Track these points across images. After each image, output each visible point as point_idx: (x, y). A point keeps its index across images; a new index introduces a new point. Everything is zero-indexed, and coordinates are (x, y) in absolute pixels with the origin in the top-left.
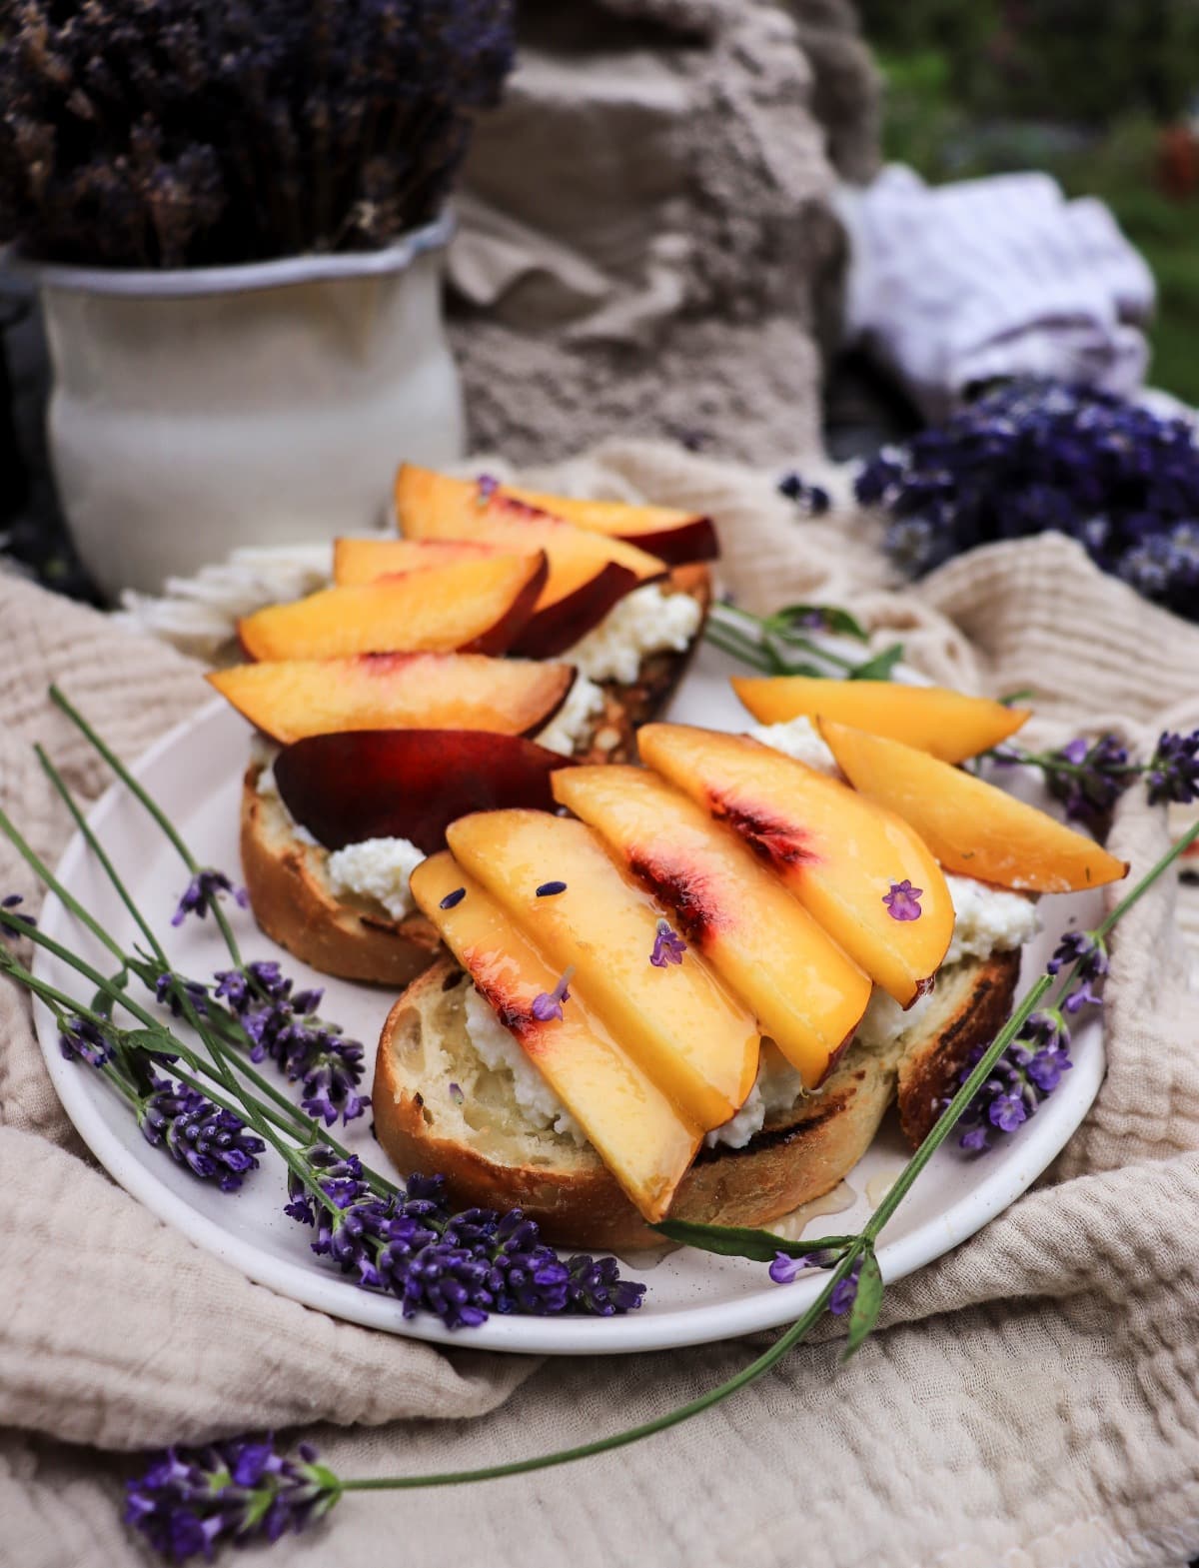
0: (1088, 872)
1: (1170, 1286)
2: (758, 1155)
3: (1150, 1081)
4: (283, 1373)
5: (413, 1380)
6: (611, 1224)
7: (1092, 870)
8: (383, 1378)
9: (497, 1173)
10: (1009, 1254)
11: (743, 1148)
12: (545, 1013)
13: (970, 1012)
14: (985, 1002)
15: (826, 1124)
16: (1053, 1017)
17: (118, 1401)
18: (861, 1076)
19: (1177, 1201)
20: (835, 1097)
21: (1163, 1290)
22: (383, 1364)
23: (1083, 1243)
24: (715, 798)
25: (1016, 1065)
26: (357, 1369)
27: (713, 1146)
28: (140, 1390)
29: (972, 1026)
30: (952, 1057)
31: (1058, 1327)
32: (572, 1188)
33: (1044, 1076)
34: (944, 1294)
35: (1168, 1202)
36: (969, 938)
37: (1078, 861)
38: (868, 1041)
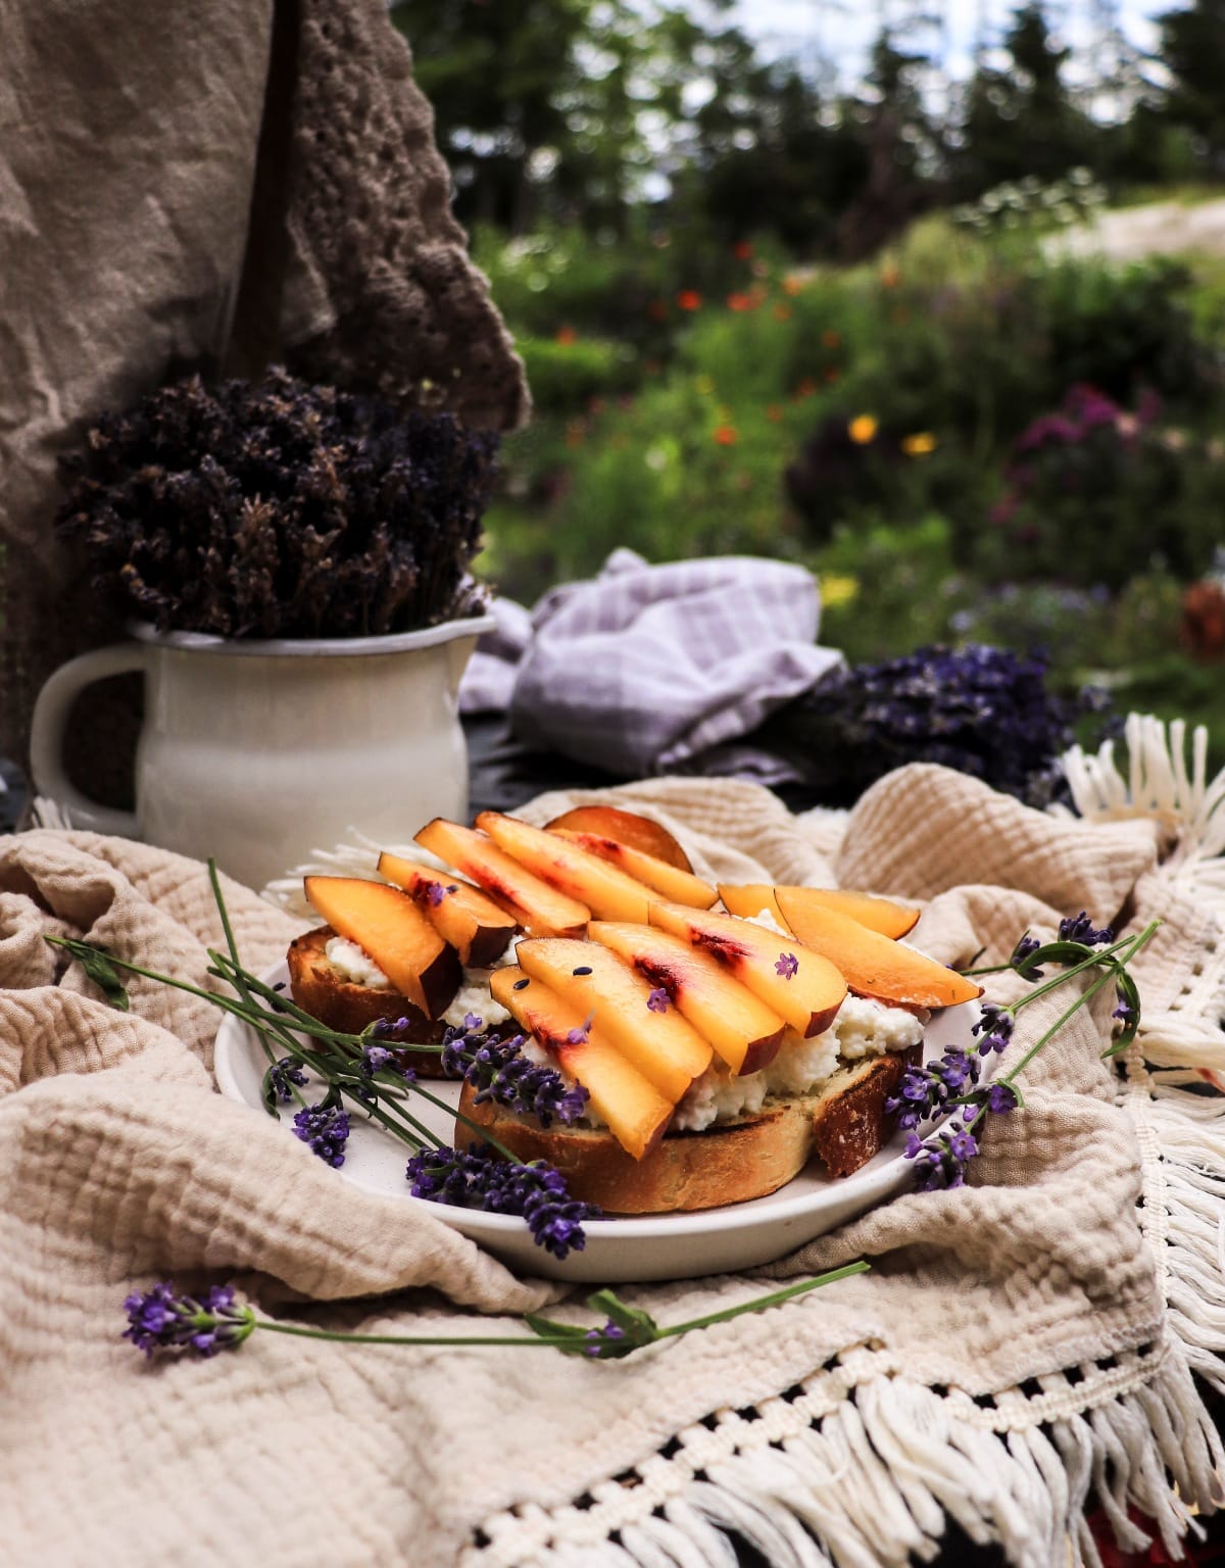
0: (953, 991)
2: (713, 1140)
6: (613, 1183)
7: (956, 992)
9: (538, 1139)
11: (701, 1132)
12: (576, 1040)
13: (868, 1079)
14: (879, 1076)
15: (760, 1127)
18: (788, 1108)
20: (768, 1115)
24: (693, 931)
27: (680, 1127)
29: (868, 1091)
30: (854, 1107)
32: (588, 1150)
36: (869, 1038)
37: (947, 985)
38: (793, 1087)
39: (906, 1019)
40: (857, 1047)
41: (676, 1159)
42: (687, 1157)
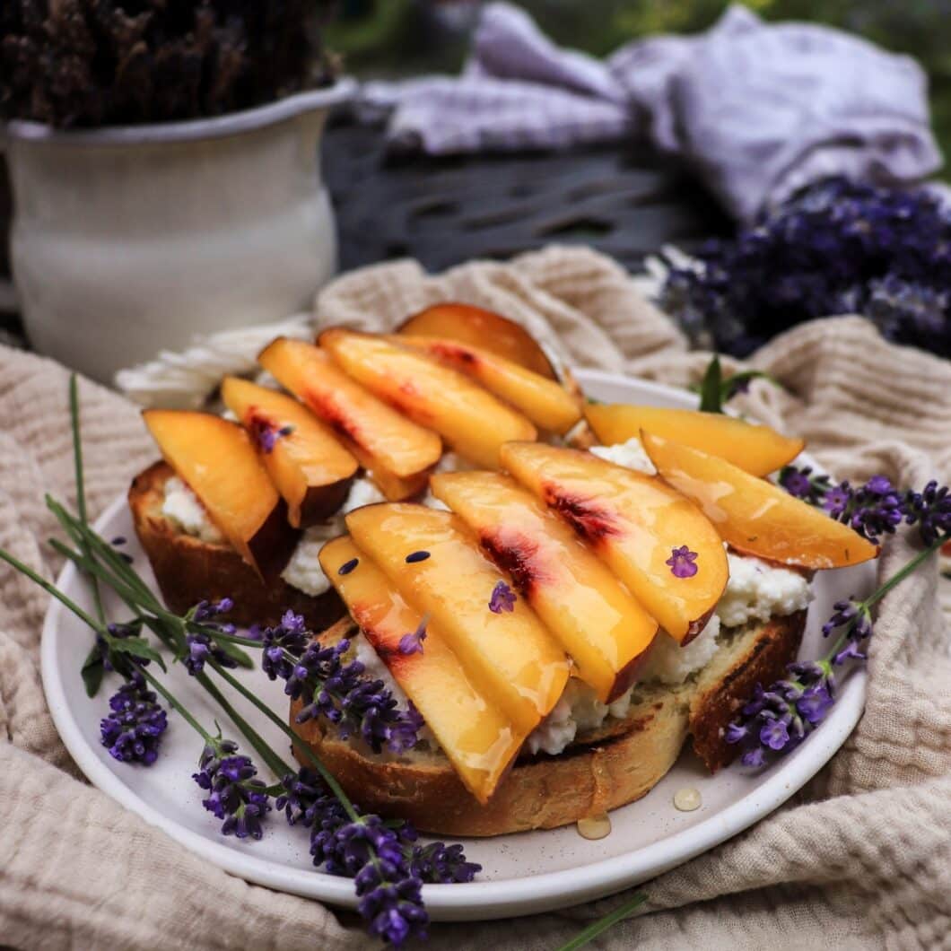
0: (847, 552)
1: (909, 879)
2: (571, 761)
3: (898, 715)
4: (205, 917)
5: (304, 929)
6: (458, 813)
7: (850, 552)
8: (282, 927)
9: (370, 769)
10: (776, 848)
11: (558, 755)
12: (409, 649)
13: (751, 660)
14: (763, 653)
15: (627, 740)
16: (822, 666)
17: (81, 928)
18: (659, 707)
19: (915, 813)
20: (636, 721)
21: (903, 881)
22: (283, 916)
23: (837, 843)
24: (549, 491)
25: (787, 700)
26: (261, 919)
27: (535, 752)
28: (99, 919)
29: (752, 672)
30: (734, 695)
31: (821, 910)
32: (426, 782)
33: (811, 711)
34: (725, 878)
35: (907, 812)
36: (752, 604)
37: (840, 543)
38: (664, 678)
39: (793, 582)
40: (738, 615)
41: (529, 786)
42: (544, 782)
